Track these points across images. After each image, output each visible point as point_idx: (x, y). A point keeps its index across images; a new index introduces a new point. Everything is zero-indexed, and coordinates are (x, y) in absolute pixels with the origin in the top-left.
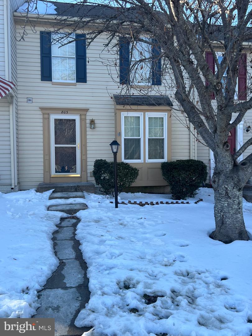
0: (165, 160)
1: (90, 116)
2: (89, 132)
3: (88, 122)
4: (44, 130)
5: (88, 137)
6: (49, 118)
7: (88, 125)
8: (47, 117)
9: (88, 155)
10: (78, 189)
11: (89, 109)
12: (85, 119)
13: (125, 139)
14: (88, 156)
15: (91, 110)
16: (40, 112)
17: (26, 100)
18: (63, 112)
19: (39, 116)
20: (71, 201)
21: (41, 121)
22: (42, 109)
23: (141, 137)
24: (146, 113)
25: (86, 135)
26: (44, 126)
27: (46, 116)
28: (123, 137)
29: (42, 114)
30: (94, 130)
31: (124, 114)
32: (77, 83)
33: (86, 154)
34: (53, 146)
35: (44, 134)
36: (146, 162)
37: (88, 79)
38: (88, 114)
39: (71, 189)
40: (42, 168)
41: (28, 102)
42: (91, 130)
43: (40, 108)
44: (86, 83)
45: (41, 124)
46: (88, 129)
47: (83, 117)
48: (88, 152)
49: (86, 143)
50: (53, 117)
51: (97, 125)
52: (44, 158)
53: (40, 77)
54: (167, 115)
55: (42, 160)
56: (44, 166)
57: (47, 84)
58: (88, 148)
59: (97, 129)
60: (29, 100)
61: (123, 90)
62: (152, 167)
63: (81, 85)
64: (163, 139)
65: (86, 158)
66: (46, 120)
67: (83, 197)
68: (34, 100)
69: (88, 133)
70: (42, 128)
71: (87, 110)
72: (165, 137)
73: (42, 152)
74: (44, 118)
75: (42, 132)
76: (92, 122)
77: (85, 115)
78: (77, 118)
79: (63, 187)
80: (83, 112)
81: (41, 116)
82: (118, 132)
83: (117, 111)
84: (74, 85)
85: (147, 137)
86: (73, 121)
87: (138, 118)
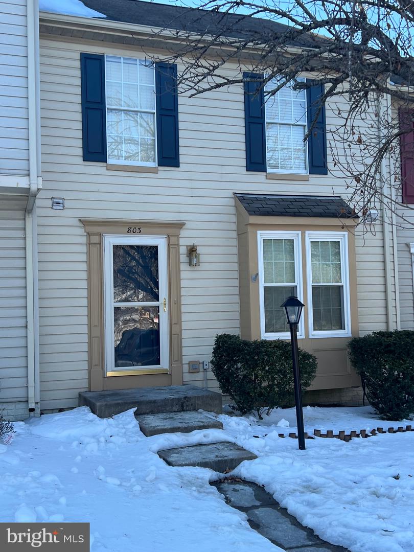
0: (348, 332)
1: (186, 239)
2: (186, 272)
3: (183, 250)
4: (89, 271)
5: (183, 283)
6: (100, 244)
7: (183, 258)
8: (98, 242)
9: (182, 323)
10: (187, 406)
11: (184, 224)
12: (178, 245)
13: (266, 288)
14: (184, 326)
15: (188, 225)
16: (81, 231)
17: (49, 203)
18: (132, 230)
19: (78, 237)
21: (84, 249)
22: (85, 223)
23: (298, 282)
24: (307, 232)
25: (179, 279)
26: (89, 262)
27: (95, 239)
28: (262, 283)
29: (86, 234)
30: (197, 268)
31: (263, 235)
32: (160, 168)
33: (179, 322)
34: (110, 302)
35: (89, 280)
36: (311, 337)
37: (182, 159)
38: (183, 233)
39: (172, 405)
40: (85, 356)
41: (54, 207)
42: (189, 268)
43: (80, 221)
44: (179, 167)
45: (84, 258)
46: (184, 267)
47: (173, 240)
48: (184, 317)
49: (179, 296)
50: (111, 241)
51: (202, 258)
52: (90, 333)
53: (80, 152)
54: (346, 236)
55: (85, 338)
56: (90, 352)
57: (96, 168)
58: (184, 309)
59: (203, 266)
60: (57, 203)
61: (257, 184)
62: (321, 348)
63: (167, 172)
64: (340, 289)
65: (181, 330)
66: (94, 247)
68: (67, 204)
69: (183, 275)
70: (84, 267)
71: (180, 225)
72: (345, 282)
73: (85, 320)
74: (89, 244)
75: (84, 275)
76: (192, 251)
77: (178, 236)
78: (160, 242)
79: (155, 402)
80: (172, 229)
81: (84, 240)
82: (252, 273)
83: (250, 229)
84: (153, 171)
85: (310, 284)
86: (154, 250)
87: (291, 242)
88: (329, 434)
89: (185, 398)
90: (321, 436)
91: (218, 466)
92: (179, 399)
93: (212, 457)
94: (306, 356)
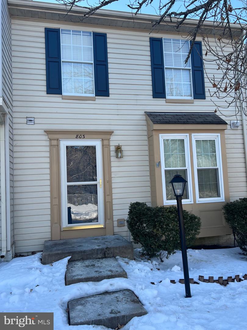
0: (222, 199)
1: (114, 141)
2: (115, 162)
3: (113, 148)
4: (51, 163)
5: (113, 169)
6: (58, 146)
7: (113, 153)
8: (56, 144)
9: (113, 194)
10: (108, 254)
11: (113, 132)
12: (109, 145)
13: (166, 171)
14: (114, 196)
15: (116, 132)
16: (46, 138)
17: (25, 121)
18: (79, 136)
19: (44, 142)
21: (48, 149)
22: (48, 132)
23: (188, 167)
24: (193, 134)
25: (110, 167)
26: (51, 157)
27: (54, 143)
28: (163, 168)
29: (49, 139)
30: (122, 159)
31: (163, 137)
32: (97, 97)
33: (111, 194)
34: (64, 184)
35: (51, 168)
36: (197, 202)
37: (111, 91)
38: (113, 138)
39: (97, 254)
40: (49, 217)
41: (28, 123)
42: (117, 160)
43: (45, 131)
44: (109, 96)
45: (48, 154)
46: (113, 159)
47: (106, 142)
48: (114, 191)
49: (110, 177)
50: (64, 144)
51: (125, 153)
52: (51, 203)
54: (219, 136)
55: (49, 206)
56: (52, 214)
58: (114, 186)
59: (125, 158)
60: (30, 121)
63: (101, 100)
64: (216, 170)
65: (112, 199)
66: (54, 148)
67: (124, 275)
68: (37, 121)
69: (113, 164)
70: (48, 160)
71: (110, 133)
72: (220, 166)
73: (48, 194)
74: (51, 146)
75: (48, 166)
76: (118, 149)
77: (109, 140)
78: (97, 144)
79: (84, 252)
80: (106, 135)
81: (48, 143)
82: (156, 161)
83: (154, 133)
84: (93, 99)
85: (196, 168)
86: (94, 148)
87: (182, 141)
88: (211, 280)
89: (107, 248)
90: (205, 281)
91: (111, 322)
92: (102, 249)
93: (107, 312)
94: (193, 218)
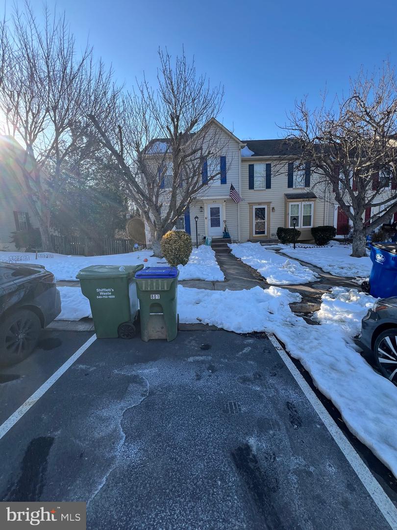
0: (311, 227)
1: (272, 206)
2: (271, 213)
3: (271, 208)
4: (250, 214)
5: (271, 216)
7: (271, 210)
8: (252, 207)
11: (272, 202)
14: (271, 225)
16: (248, 205)
18: (259, 204)
20: (272, 246)
21: (249, 209)
22: (249, 203)
23: (299, 215)
24: (303, 202)
26: (250, 212)
28: (290, 215)
30: (274, 212)
31: (291, 204)
34: (254, 221)
35: (250, 216)
36: (302, 228)
37: (272, 187)
44: (271, 189)
47: (269, 206)
49: (270, 219)
50: (255, 207)
51: (276, 210)
53: (248, 188)
54: (313, 203)
56: (250, 232)
57: (252, 191)
58: (271, 222)
59: (276, 212)
60: (244, 199)
61: (291, 191)
62: (305, 230)
63: (268, 190)
64: (310, 216)
65: (270, 227)
66: (251, 209)
68: (246, 199)
69: (271, 214)
71: (270, 203)
72: (312, 214)
73: (249, 225)
76: (273, 208)
78: (266, 207)
80: (269, 203)
81: (249, 207)
82: (287, 213)
83: (288, 203)
84: (265, 190)
85: (302, 215)
86: (264, 209)
87: (298, 205)
88: (302, 247)
89: (271, 240)
90: (299, 247)
91: (276, 250)
92: (269, 241)
93: (275, 249)
94: (299, 231)
